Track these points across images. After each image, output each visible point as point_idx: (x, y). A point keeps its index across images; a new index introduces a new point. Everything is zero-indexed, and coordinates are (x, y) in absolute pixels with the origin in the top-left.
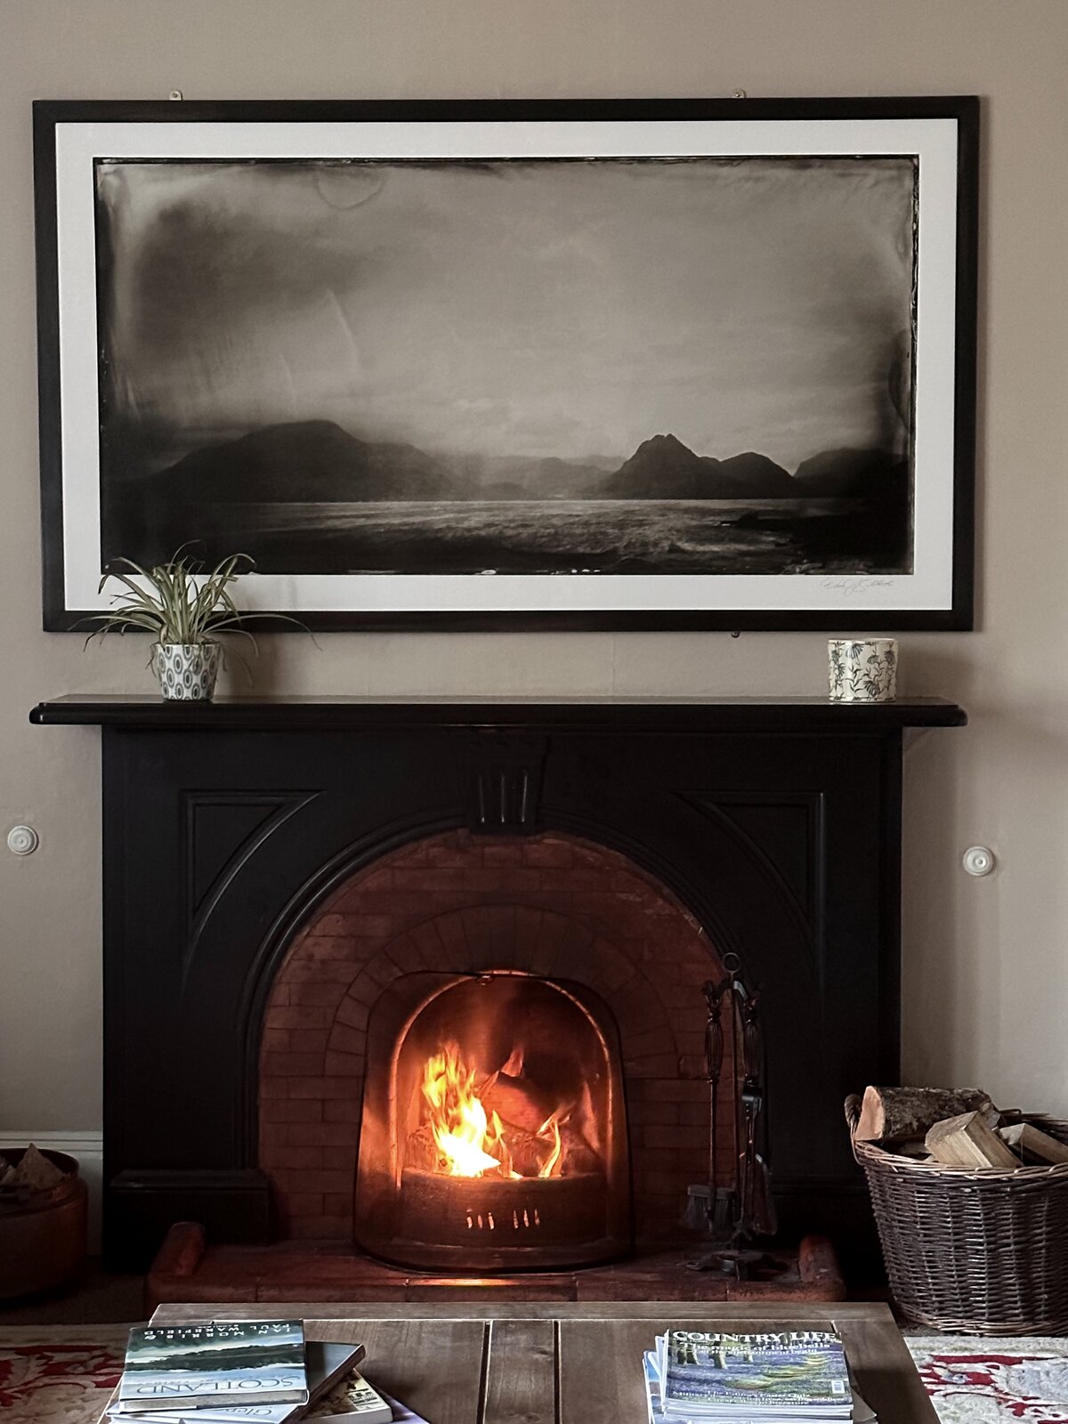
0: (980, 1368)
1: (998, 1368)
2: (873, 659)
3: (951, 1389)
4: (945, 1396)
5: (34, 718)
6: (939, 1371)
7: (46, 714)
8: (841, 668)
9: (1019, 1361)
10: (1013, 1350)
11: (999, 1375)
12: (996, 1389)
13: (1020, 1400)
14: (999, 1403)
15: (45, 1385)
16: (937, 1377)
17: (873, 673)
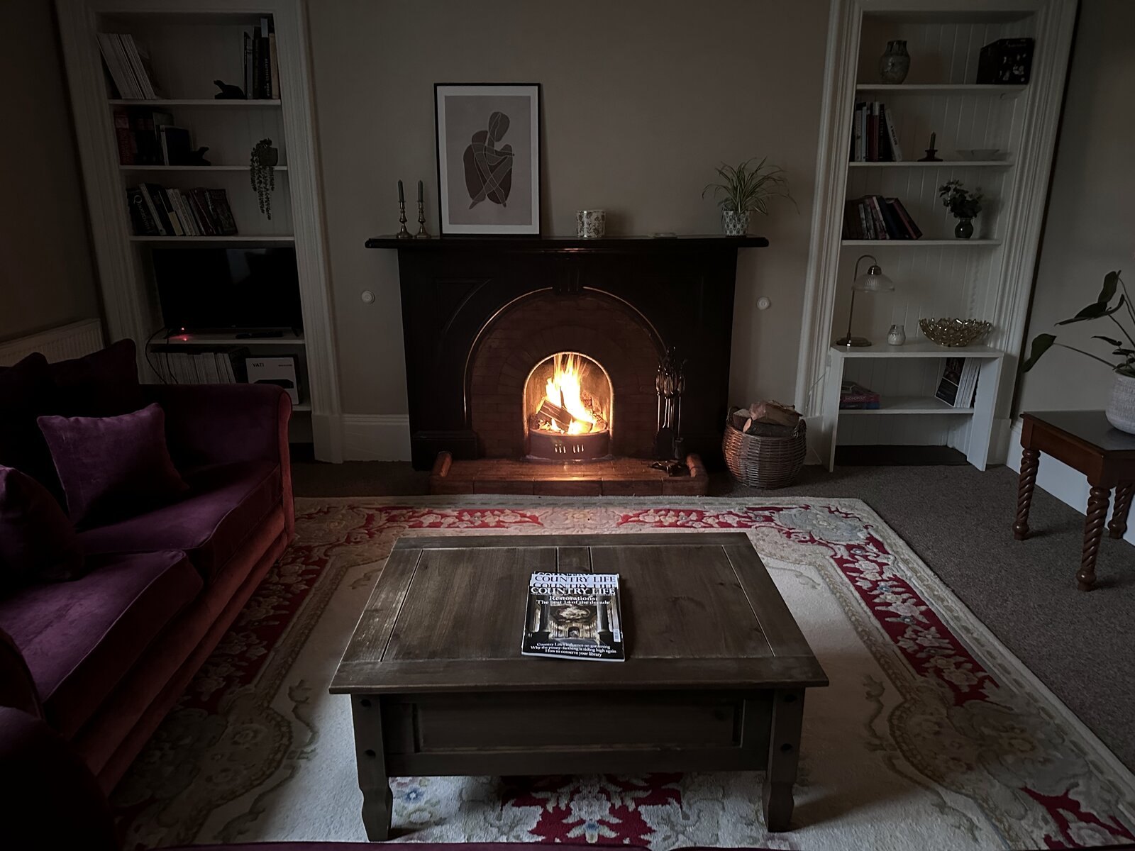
0: (767, 513)
1: (774, 513)
2: (597, 219)
3: (758, 525)
4: (756, 528)
5: (367, 245)
6: (751, 515)
7: (372, 244)
8: (583, 223)
9: (781, 509)
10: (778, 504)
11: (775, 517)
12: (776, 524)
13: (788, 530)
14: (779, 532)
15: (388, 527)
16: (750, 518)
17: (597, 225)
